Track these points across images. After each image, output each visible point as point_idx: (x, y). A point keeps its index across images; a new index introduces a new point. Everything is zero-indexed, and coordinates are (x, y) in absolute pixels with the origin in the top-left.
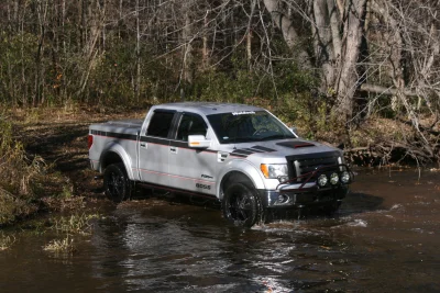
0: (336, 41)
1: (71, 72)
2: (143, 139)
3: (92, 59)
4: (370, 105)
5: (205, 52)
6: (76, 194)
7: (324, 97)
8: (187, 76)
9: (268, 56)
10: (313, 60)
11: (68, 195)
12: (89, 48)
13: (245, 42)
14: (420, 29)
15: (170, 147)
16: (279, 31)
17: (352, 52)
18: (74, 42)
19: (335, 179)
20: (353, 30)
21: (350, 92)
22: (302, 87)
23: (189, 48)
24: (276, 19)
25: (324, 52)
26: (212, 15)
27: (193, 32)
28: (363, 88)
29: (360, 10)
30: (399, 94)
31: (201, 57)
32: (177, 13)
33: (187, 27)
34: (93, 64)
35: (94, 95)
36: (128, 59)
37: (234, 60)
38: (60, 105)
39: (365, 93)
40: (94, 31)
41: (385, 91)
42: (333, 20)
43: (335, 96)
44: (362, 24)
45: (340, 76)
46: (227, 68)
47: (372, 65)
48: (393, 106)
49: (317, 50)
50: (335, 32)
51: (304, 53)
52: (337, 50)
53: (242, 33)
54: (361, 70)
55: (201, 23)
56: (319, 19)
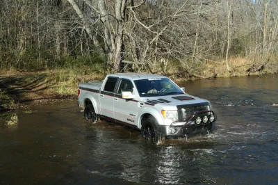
0: (113, 45)
1: (13, 56)
2: (102, 93)
3: (21, 52)
4: (125, 67)
5: (65, 48)
6: (16, 103)
7: (109, 65)
8: (59, 57)
9: (88, 50)
10: (105, 51)
11: (12, 103)
12: (20, 47)
13: (80, 45)
14: (142, 41)
15: (114, 98)
16: (92, 41)
17: (119, 48)
18: (13, 45)
19: (206, 119)
20: (119, 41)
21: (118, 63)
22: (101, 62)
23: (59, 47)
24: (91, 36)
25: (109, 48)
26: (67, 35)
27: (60, 41)
28: (123, 61)
29: (121, 34)
30: (135, 63)
31: (63, 50)
32: (54, 34)
33: (57, 39)
34: (21, 53)
35: (22, 65)
36: (35, 52)
37: (76, 52)
38: (8, 69)
39: (123, 63)
40: (21, 40)
41: (131, 62)
42: (112, 37)
43: (113, 64)
44: (122, 39)
45: (115, 57)
46: (74, 54)
47: (125, 53)
48: (133, 68)
49: (106, 48)
50: (112, 41)
51: (102, 49)
52: (113, 48)
53: (78, 41)
54: (122, 55)
55: (63, 38)
56: (107, 36)
